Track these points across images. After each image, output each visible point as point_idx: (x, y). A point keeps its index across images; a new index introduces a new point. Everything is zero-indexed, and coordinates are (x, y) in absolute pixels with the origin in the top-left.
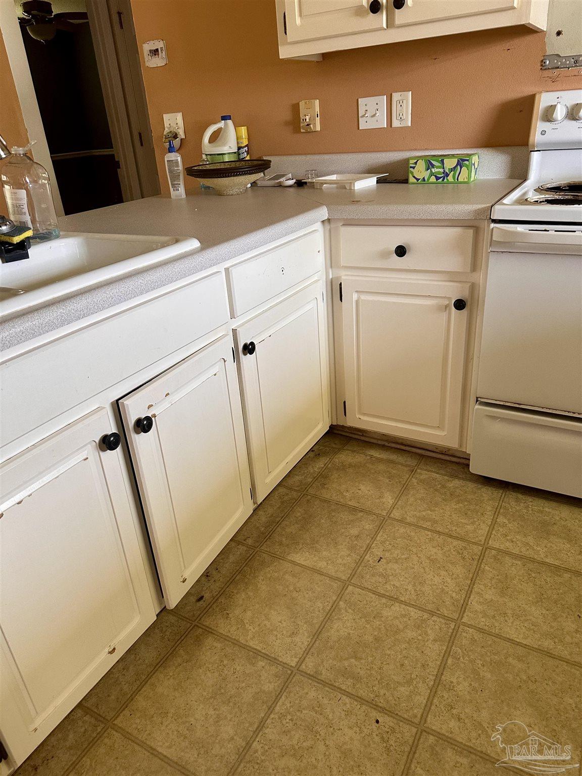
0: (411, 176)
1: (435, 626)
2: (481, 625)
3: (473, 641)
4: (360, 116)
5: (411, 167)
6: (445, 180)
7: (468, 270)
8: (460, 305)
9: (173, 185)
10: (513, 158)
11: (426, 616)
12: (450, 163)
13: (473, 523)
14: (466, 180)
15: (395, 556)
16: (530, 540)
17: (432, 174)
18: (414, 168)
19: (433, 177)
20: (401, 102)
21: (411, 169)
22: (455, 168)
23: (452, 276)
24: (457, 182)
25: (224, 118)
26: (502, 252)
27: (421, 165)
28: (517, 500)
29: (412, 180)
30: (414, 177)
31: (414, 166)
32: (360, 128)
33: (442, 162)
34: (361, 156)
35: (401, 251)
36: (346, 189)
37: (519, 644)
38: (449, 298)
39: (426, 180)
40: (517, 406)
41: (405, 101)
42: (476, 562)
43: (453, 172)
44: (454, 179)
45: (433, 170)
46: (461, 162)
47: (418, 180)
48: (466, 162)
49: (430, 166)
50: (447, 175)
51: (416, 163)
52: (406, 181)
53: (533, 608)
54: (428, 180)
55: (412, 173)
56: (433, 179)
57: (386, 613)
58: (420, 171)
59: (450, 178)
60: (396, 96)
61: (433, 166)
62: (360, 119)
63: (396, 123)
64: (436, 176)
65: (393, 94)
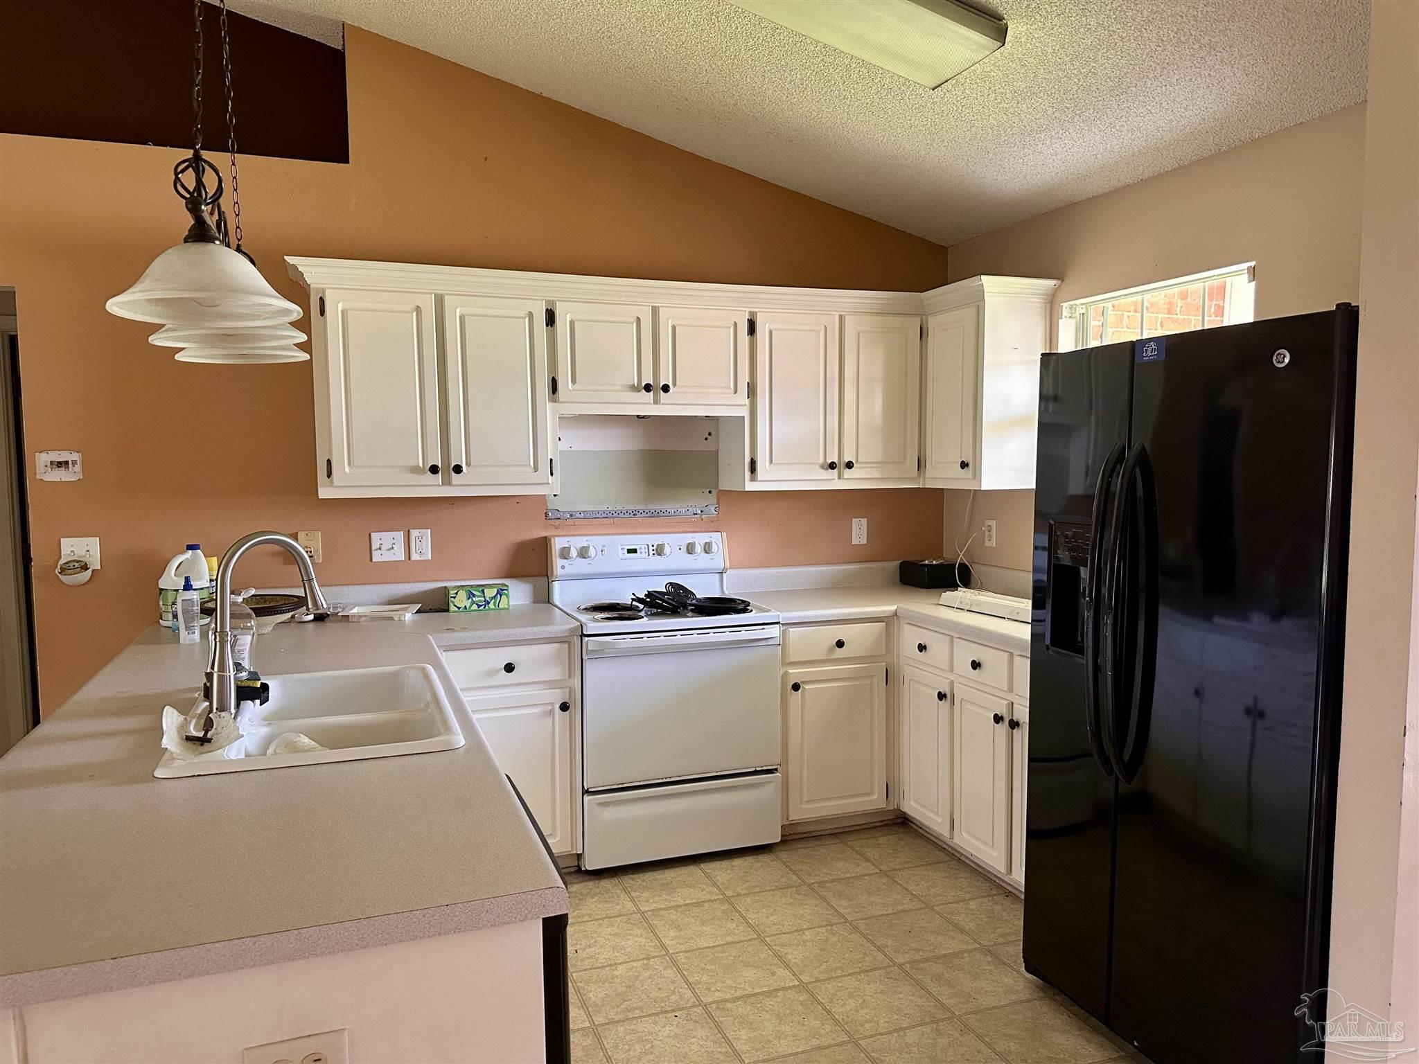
0: (451, 605)
1: (657, 964)
2: (683, 949)
3: (688, 958)
4: (373, 548)
5: (452, 597)
6: (487, 607)
7: (567, 677)
8: (564, 707)
9: (187, 628)
10: (534, 587)
11: (645, 962)
12: (490, 593)
13: (618, 904)
14: (506, 606)
15: (584, 944)
16: (664, 896)
17: (473, 602)
18: (455, 598)
19: (475, 605)
20: (420, 538)
21: (452, 599)
22: (495, 596)
23: (551, 684)
24: (498, 608)
25: (190, 547)
26: (596, 658)
27: (462, 594)
28: (633, 880)
29: (452, 608)
30: (455, 606)
31: (454, 596)
32: (374, 560)
33: (483, 591)
34: (379, 587)
35: (509, 668)
36: (394, 620)
37: (713, 947)
38: (552, 704)
39: (468, 608)
40: (620, 786)
41: (424, 538)
42: (644, 922)
43: (493, 601)
44: (495, 605)
45: (474, 599)
46: (500, 593)
47: (459, 608)
48: (505, 592)
49: (471, 595)
50: (488, 603)
51: (457, 593)
52: (447, 610)
53: (704, 928)
54: (470, 607)
55: (453, 602)
56: (475, 607)
57: (616, 973)
58: (461, 600)
59: (491, 606)
60: (415, 533)
61: (474, 595)
62: (374, 553)
63: (415, 557)
64: (477, 604)
65: (411, 531)
